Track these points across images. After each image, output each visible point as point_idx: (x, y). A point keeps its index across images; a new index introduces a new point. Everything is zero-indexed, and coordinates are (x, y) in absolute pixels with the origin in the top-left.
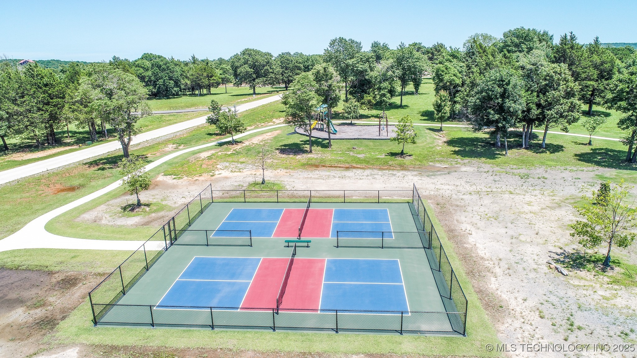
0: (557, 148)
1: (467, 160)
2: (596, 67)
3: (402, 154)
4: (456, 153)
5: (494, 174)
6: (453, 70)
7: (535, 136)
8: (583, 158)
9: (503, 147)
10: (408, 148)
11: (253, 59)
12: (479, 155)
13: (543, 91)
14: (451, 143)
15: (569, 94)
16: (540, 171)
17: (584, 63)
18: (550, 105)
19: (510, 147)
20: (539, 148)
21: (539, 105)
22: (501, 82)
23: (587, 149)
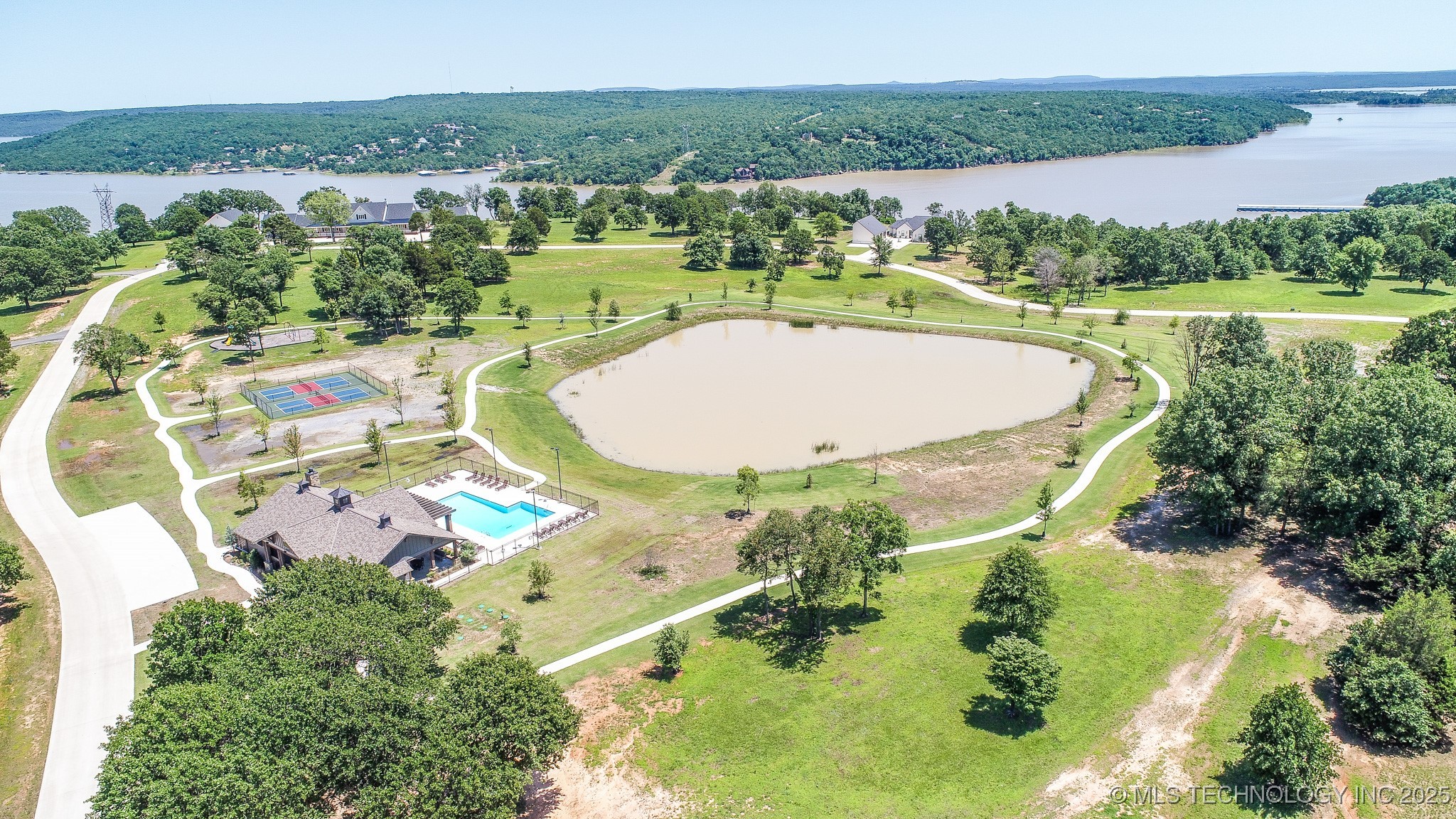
0: (418, 331)
1: (365, 348)
2: (438, 262)
3: (322, 351)
4: (355, 344)
5: (384, 352)
6: (332, 279)
7: (404, 323)
8: (434, 334)
9: (385, 336)
10: (324, 346)
11: (26, 263)
12: (372, 343)
13: (401, 296)
14: (348, 337)
15: (417, 297)
16: (409, 346)
17: (429, 262)
18: (408, 305)
19: (389, 335)
20: (406, 332)
21: (400, 306)
22: (375, 298)
23: (436, 328)
